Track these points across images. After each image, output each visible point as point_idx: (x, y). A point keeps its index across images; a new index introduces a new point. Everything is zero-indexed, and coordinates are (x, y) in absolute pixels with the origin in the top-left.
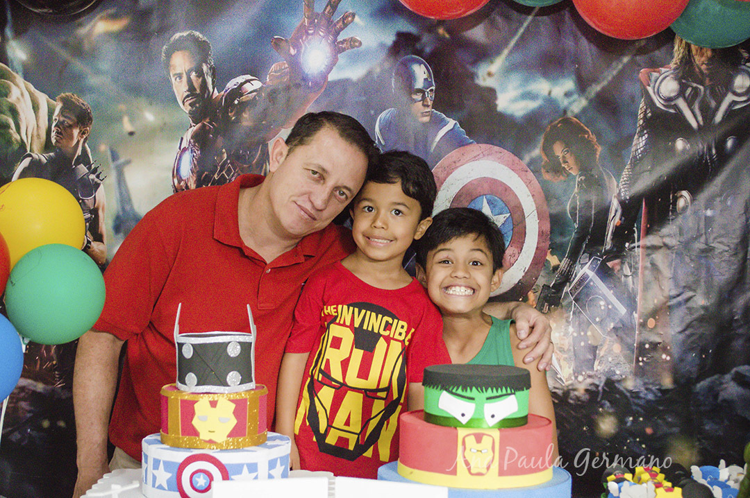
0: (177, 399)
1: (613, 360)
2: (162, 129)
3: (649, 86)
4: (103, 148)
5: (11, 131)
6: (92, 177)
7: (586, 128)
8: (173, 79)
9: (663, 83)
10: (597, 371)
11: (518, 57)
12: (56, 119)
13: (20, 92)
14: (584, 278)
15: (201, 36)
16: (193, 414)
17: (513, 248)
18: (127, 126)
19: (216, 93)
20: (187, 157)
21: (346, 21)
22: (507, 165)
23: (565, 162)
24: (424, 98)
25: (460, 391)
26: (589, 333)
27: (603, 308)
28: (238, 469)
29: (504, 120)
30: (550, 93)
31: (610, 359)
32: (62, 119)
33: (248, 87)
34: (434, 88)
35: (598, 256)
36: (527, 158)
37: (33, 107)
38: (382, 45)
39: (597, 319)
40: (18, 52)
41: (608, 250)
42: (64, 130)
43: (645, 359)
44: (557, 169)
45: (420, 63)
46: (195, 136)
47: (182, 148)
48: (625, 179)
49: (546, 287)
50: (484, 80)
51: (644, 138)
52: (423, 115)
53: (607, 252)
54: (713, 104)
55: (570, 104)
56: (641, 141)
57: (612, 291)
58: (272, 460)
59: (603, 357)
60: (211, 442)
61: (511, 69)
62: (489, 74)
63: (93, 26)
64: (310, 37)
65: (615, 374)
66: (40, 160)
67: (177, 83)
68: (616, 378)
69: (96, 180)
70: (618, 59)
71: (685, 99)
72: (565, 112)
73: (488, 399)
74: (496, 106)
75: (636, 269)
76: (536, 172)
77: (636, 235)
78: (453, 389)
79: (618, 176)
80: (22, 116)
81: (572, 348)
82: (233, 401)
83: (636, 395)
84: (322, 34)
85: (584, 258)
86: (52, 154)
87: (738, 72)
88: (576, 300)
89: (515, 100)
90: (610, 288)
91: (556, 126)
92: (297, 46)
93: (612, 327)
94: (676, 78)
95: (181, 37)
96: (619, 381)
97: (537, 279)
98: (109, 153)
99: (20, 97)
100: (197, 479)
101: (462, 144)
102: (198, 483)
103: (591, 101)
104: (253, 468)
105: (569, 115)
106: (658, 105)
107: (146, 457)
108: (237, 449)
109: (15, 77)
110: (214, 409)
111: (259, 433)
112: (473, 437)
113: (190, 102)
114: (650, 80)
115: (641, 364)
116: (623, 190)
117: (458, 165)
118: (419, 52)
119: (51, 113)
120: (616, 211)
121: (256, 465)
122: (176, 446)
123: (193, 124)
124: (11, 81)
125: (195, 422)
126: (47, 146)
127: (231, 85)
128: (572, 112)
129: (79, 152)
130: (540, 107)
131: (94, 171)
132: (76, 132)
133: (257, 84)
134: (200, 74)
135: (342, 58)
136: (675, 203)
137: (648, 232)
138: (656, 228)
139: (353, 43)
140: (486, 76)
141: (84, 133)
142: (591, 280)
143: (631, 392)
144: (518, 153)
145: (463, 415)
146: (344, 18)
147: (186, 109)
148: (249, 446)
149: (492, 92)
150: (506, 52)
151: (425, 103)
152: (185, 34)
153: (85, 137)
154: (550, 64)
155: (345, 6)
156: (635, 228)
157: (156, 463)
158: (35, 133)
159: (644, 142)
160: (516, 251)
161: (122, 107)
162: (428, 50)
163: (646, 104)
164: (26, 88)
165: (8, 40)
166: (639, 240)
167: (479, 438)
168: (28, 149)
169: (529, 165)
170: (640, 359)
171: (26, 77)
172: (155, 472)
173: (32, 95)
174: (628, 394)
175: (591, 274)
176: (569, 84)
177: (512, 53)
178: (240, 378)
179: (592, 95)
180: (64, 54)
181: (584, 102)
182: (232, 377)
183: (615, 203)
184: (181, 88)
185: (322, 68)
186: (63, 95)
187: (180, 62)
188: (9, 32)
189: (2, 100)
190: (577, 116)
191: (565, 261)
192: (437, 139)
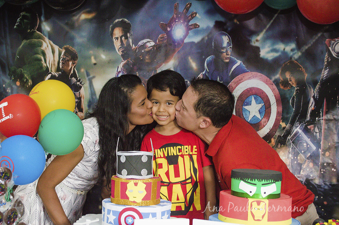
0: (119, 182)
1: (309, 170)
2: (109, 63)
3: (330, 47)
4: (82, 70)
5: (42, 62)
6: (78, 83)
7: (300, 66)
8: (114, 40)
9: (336, 46)
10: (302, 175)
11: (270, 33)
12: (62, 57)
13: (47, 45)
14: (297, 133)
15: (127, 21)
16: (126, 189)
17: (265, 119)
18: (93, 61)
19: (134, 47)
21: (193, 16)
22: (264, 82)
23: (291, 81)
24: (227, 51)
25: (249, 181)
26: (299, 158)
27: (305, 146)
28: (147, 215)
29: (263, 61)
30: (284, 49)
31: (308, 170)
32: (65, 57)
34: (231, 46)
35: (303, 123)
36: (273, 79)
37: (52, 52)
38: (209, 27)
39: (303, 152)
40: (47, 27)
41: (308, 121)
42: (65, 62)
43: (324, 170)
45: (226, 35)
46: (124, 66)
47: (118, 71)
48: (317, 89)
49: (279, 136)
50: (254, 43)
51: (327, 71)
52: (226, 59)
53: (307, 122)
55: (294, 54)
56: (325, 72)
57: (310, 139)
58: (163, 212)
59: (305, 168)
60: (134, 202)
61: (265, 39)
62: (257, 40)
63: (80, 16)
64: (177, 23)
65: (310, 177)
66: (55, 75)
67: (116, 42)
68: (310, 178)
69: (80, 85)
70: (316, 34)
72: (291, 58)
73: (263, 185)
74: (259, 55)
75: (321, 129)
76: (277, 85)
77: (321, 114)
78: (246, 180)
79: (314, 88)
80: (47, 56)
81: (290, 164)
82: (145, 183)
83: (319, 186)
84: (181, 21)
85: (297, 124)
86: (60, 73)
88: (293, 142)
89: (268, 52)
90: (309, 138)
91: (287, 64)
92: (171, 27)
93: (309, 155)
95: (118, 21)
96: (312, 180)
97: (275, 133)
98: (85, 73)
99: (47, 47)
100: (128, 220)
101: (244, 72)
102: (128, 221)
103: (303, 53)
104: (154, 215)
105: (293, 59)
106: (334, 56)
107: (104, 208)
108: (147, 206)
109: (45, 38)
110: (136, 187)
111: (157, 199)
112: (256, 202)
113: (122, 50)
114: (330, 44)
115: (322, 172)
116: (316, 94)
117: (241, 81)
118: (226, 30)
119: (60, 54)
120: (312, 103)
121: (156, 213)
122: (118, 204)
123: (123, 61)
124: (43, 40)
125: (127, 193)
126: (58, 69)
127: (140, 43)
128: (294, 58)
129: (72, 72)
130: (280, 56)
131: (79, 81)
132: (71, 63)
133: (153, 44)
134: (127, 38)
135: (191, 33)
137: (327, 113)
138: (330, 111)
139: (196, 26)
140: (255, 41)
141: (74, 64)
142: (300, 134)
143: (317, 185)
144: (269, 76)
145: (251, 192)
146: (192, 15)
147: (120, 53)
148: (152, 205)
150: (265, 30)
151: (227, 53)
152: (120, 20)
153: (74, 65)
154: (284, 37)
156: (321, 111)
157: (109, 211)
158: (53, 63)
159: (327, 72)
160: (266, 120)
161: (91, 52)
162: (229, 29)
163: (328, 55)
164: (50, 43)
165: (42, 22)
166: (322, 117)
167: (259, 203)
168: (50, 70)
169: (274, 82)
170: (322, 170)
171: (50, 38)
172: (108, 216)
173: (52, 46)
174: (316, 186)
175: (300, 131)
176: (293, 46)
177: (267, 31)
178: (146, 172)
179: (304, 50)
180: (66, 28)
181: (300, 54)
182: (144, 172)
183: (312, 99)
184: (117, 44)
185: (182, 37)
186: (65, 46)
187: (118, 32)
188: (43, 19)
189: (38, 48)
190: (296, 60)
191: (288, 125)
192: (232, 70)
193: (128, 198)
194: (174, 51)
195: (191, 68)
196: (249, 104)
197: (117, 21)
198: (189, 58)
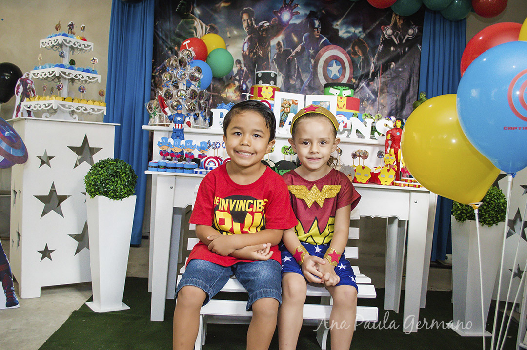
1: (370, 111)
2: (239, 36)
3: (384, 31)
5: (194, 34)
7: (365, 42)
8: (243, 22)
9: (388, 30)
11: (345, 21)
14: (363, 87)
15: (251, 9)
16: (261, 91)
18: (229, 35)
19: (256, 26)
20: (246, 45)
21: (296, 6)
22: (341, 52)
23: (358, 52)
24: (317, 30)
26: (363, 103)
27: (368, 96)
29: (341, 38)
30: (354, 31)
32: (209, 31)
33: (265, 25)
34: (320, 28)
35: (367, 81)
36: (347, 50)
37: (201, 27)
38: (306, 14)
39: (366, 99)
40: (197, 11)
44: (355, 53)
45: (317, 20)
46: (249, 39)
47: (245, 42)
50: (335, 26)
52: (317, 35)
53: (370, 79)
54: (402, 37)
56: (381, 47)
60: (266, 98)
61: (342, 24)
62: (337, 25)
63: (220, 4)
64: (284, 10)
70: (375, 22)
71: (395, 36)
72: (359, 37)
73: (343, 90)
74: (338, 34)
76: (349, 54)
77: (378, 75)
79: (374, 57)
80: (198, 30)
82: (272, 88)
84: (288, 10)
85: (363, 81)
87: (410, 28)
88: (360, 93)
89: (344, 33)
90: (370, 90)
91: (356, 41)
92: (281, 13)
94: (392, 29)
99: (197, 24)
101: (328, 45)
103: (366, 35)
106: (386, 36)
110: (267, 90)
113: (247, 29)
114: (384, 29)
116: (375, 61)
117: (327, 50)
119: (206, 30)
120: (373, 67)
123: (249, 35)
124: (195, 20)
127: (260, 24)
130: (351, 36)
133: (268, 24)
134: (251, 21)
135: (294, 18)
136: (390, 66)
137: (382, 73)
138: (384, 72)
139: (297, 13)
144: (345, 49)
147: (247, 31)
149: (337, 30)
150: (342, 19)
151: (318, 32)
152: (247, 8)
154: (355, 24)
155: (295, 2)
156: (378, 73)
158: (201, 35)
160: (343, 77)
161: (227, 29)
162: (319, 17)
163: (383, 36)
164: (199, 22)
169: (348, 52)
171: (199, 19)
173: (201, 24)
175: (365, 86)
176: (360, 29)
177: (344, 19)
178: (274, 83)
179: (367, 33)
180: (211, 12)
181: (364, 35)
182: (272, 82)
183: (372, 65)
184: (245, 25)
185: (288, 20)
186: (210, 24)
187: (245, 17)
188: (195, 5)
189: (192, 25)
190: (362, 39)
191: (357, 81)
192: (321, 42)
193: (262, 96)
194: (282, 29)
195: (293, 40)
196: (331, 66)
197: (245, 9)
198: (293, 34)
